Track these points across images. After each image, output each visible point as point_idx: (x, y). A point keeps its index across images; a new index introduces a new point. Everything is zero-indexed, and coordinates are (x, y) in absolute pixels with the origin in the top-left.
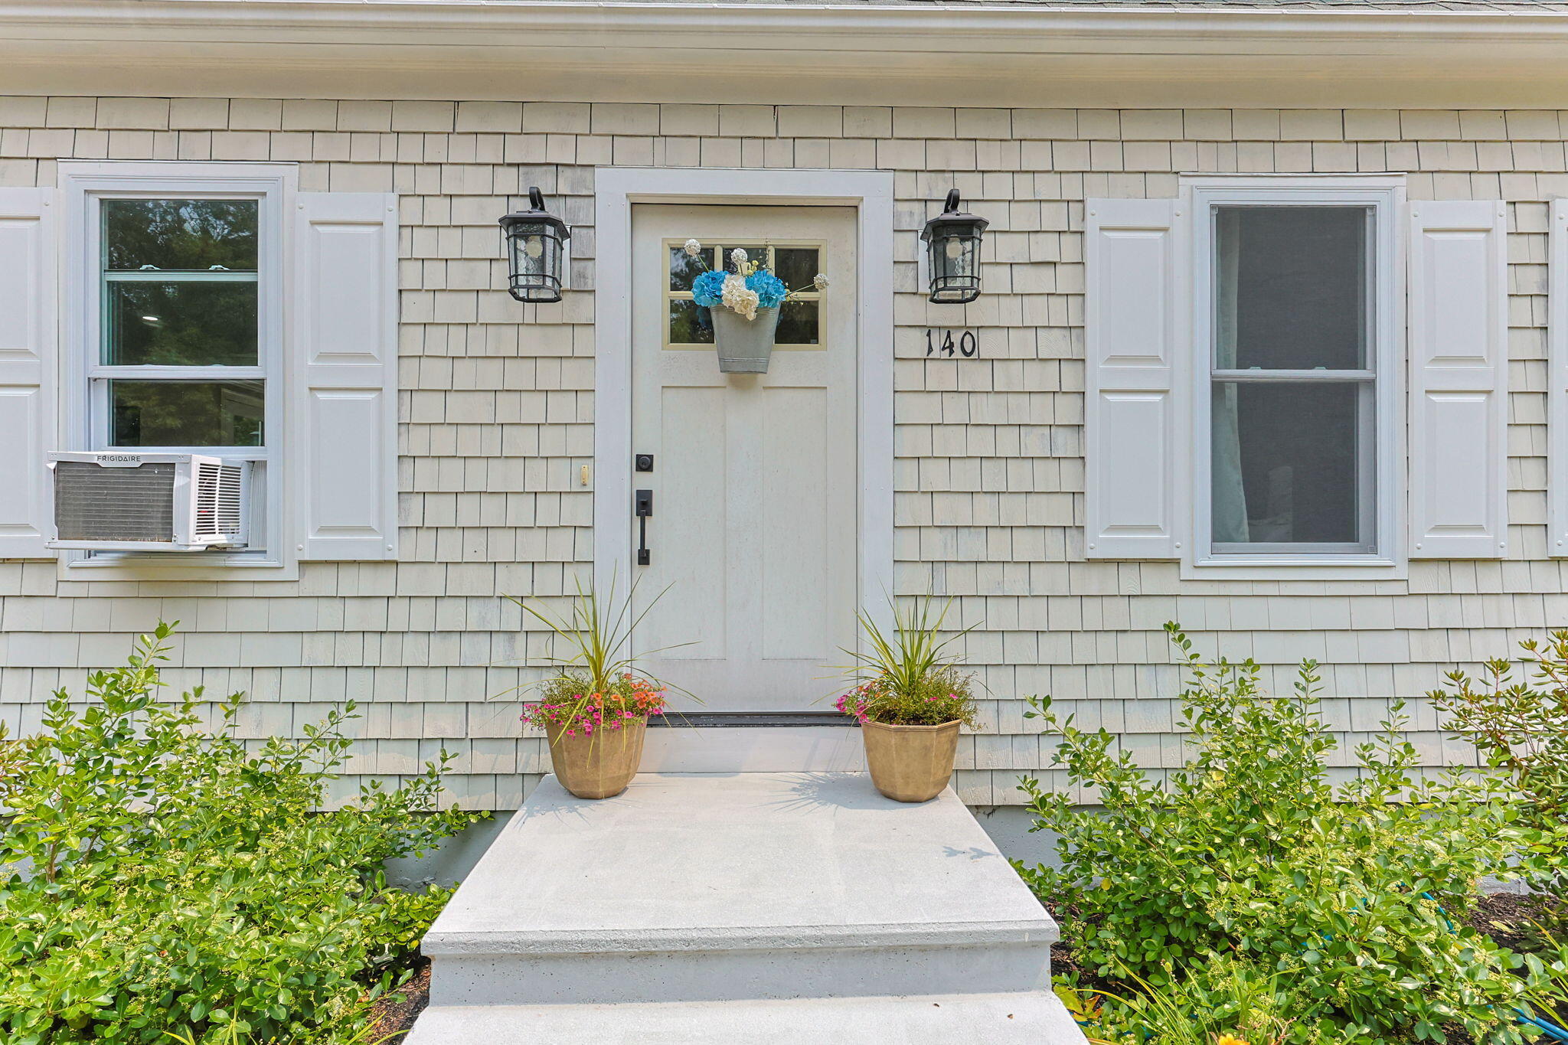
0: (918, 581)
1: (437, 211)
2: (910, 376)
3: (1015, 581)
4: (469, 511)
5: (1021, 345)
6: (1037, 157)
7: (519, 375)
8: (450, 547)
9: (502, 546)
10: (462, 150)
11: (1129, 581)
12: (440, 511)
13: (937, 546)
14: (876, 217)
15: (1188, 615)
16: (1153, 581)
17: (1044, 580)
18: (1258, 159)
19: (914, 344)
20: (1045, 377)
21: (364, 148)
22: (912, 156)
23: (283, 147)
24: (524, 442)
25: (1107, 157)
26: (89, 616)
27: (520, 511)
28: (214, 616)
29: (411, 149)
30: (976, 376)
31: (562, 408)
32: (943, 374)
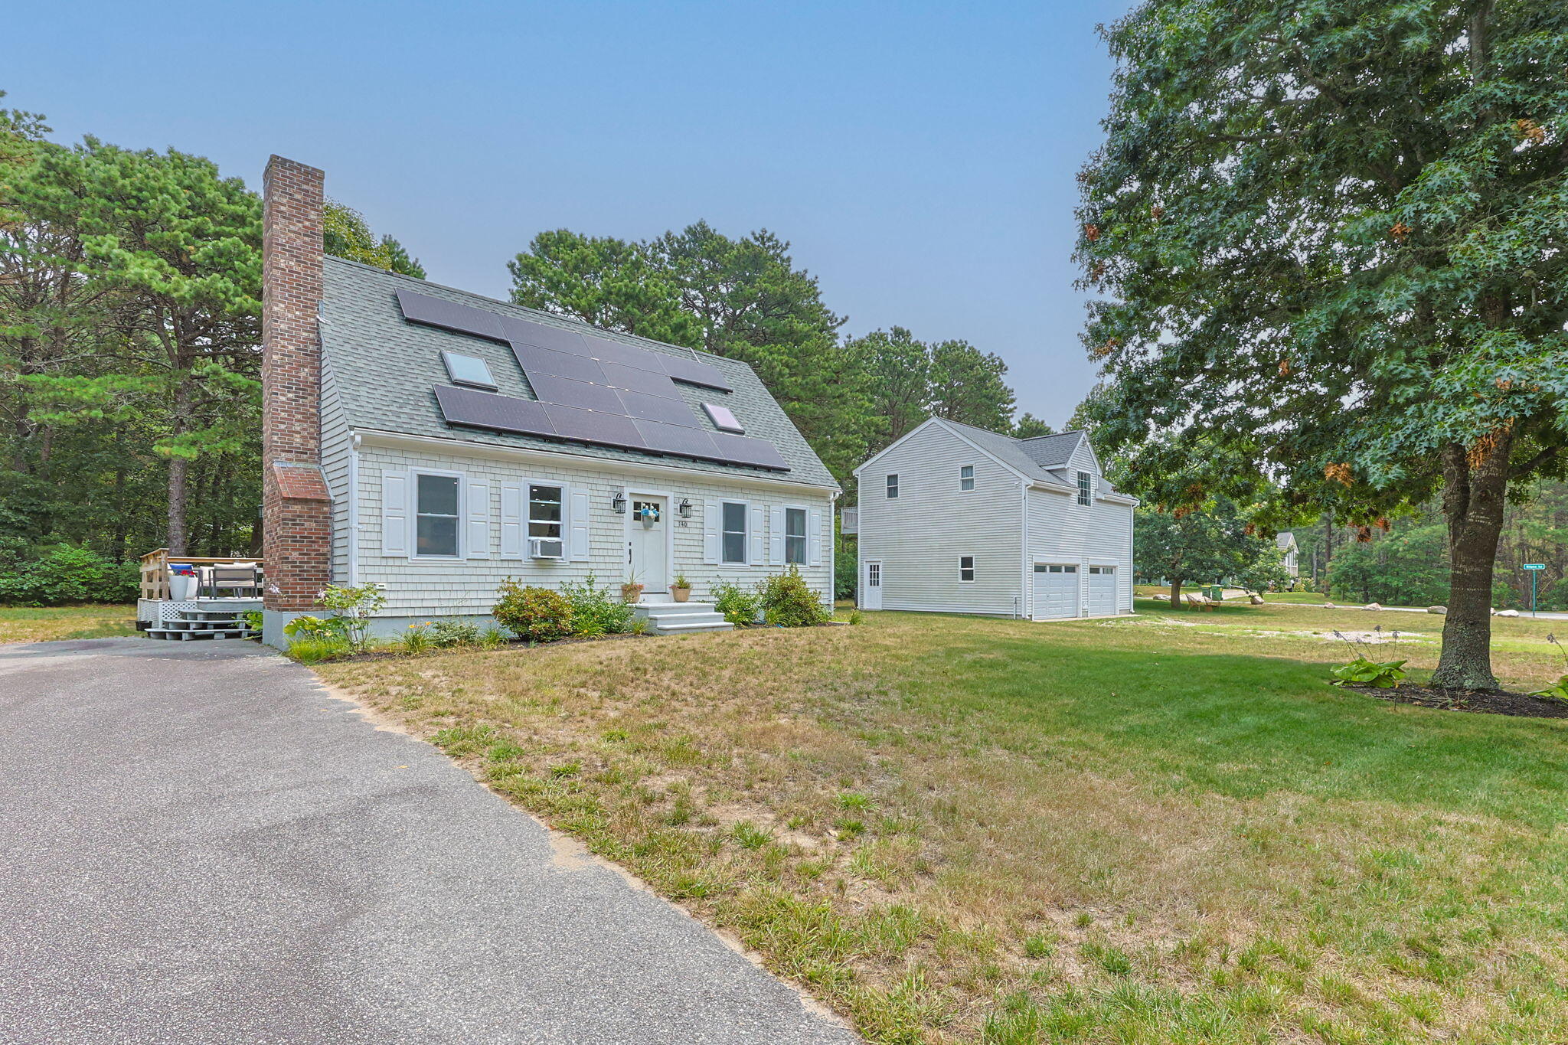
0: (678, 568)
1: (596, 493)
2: (676, 530)
3: (693, 568)
4: (601, 552)
5: (694, 525)
6: (696, 491)
7: (610, 526)
8: (598, 559)
9: (607, 559)
10: (600, 481)
11: (711, 568)
12: (596, 552)
13: (681, 561)
14: (671, 500)
15: (721, 574)
16: (714, 568)
17: (697, 568)
18: (729, 494)
19: (677, 524)
20: (697, 531)
21: (582, 479)
22: (677, 490)
23: (567, 478)
24: (611, 539)
25: (707, 493)
26: (530, 572)
27: (610, 553)
28: (553, 572)
29: (591, 480)
30: (687, 530)
31: (618, 533)
32: (681, 530)
